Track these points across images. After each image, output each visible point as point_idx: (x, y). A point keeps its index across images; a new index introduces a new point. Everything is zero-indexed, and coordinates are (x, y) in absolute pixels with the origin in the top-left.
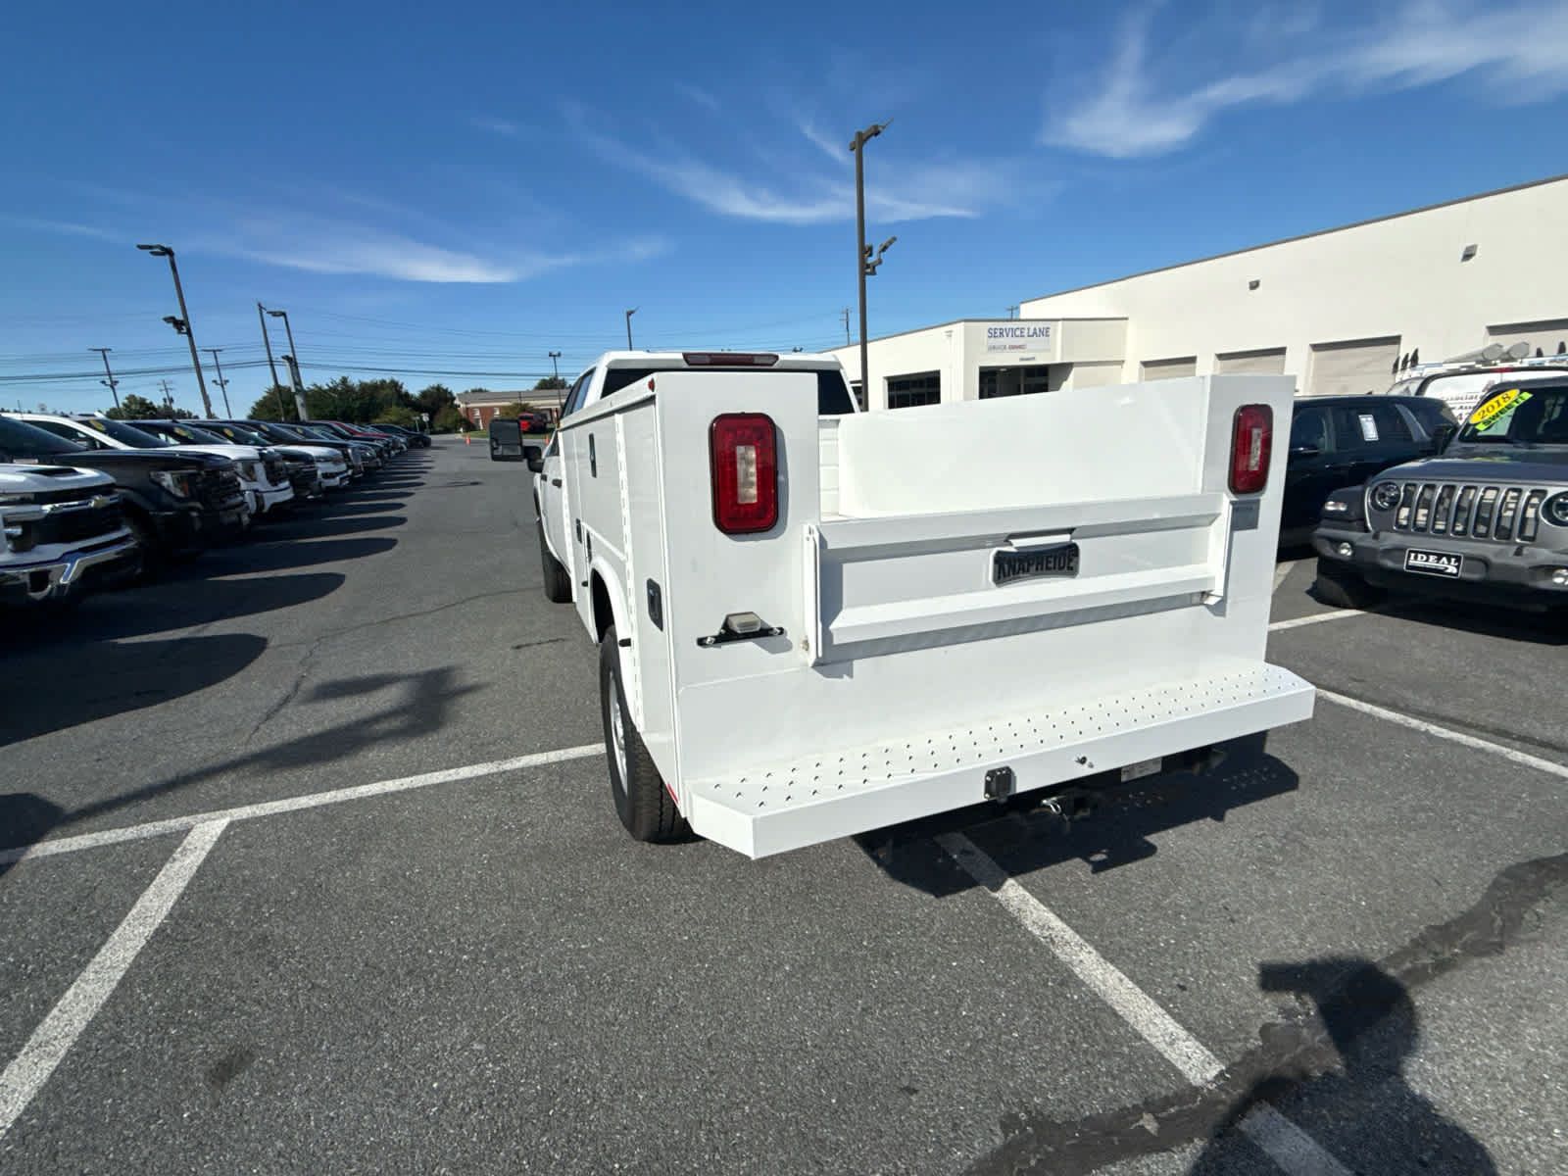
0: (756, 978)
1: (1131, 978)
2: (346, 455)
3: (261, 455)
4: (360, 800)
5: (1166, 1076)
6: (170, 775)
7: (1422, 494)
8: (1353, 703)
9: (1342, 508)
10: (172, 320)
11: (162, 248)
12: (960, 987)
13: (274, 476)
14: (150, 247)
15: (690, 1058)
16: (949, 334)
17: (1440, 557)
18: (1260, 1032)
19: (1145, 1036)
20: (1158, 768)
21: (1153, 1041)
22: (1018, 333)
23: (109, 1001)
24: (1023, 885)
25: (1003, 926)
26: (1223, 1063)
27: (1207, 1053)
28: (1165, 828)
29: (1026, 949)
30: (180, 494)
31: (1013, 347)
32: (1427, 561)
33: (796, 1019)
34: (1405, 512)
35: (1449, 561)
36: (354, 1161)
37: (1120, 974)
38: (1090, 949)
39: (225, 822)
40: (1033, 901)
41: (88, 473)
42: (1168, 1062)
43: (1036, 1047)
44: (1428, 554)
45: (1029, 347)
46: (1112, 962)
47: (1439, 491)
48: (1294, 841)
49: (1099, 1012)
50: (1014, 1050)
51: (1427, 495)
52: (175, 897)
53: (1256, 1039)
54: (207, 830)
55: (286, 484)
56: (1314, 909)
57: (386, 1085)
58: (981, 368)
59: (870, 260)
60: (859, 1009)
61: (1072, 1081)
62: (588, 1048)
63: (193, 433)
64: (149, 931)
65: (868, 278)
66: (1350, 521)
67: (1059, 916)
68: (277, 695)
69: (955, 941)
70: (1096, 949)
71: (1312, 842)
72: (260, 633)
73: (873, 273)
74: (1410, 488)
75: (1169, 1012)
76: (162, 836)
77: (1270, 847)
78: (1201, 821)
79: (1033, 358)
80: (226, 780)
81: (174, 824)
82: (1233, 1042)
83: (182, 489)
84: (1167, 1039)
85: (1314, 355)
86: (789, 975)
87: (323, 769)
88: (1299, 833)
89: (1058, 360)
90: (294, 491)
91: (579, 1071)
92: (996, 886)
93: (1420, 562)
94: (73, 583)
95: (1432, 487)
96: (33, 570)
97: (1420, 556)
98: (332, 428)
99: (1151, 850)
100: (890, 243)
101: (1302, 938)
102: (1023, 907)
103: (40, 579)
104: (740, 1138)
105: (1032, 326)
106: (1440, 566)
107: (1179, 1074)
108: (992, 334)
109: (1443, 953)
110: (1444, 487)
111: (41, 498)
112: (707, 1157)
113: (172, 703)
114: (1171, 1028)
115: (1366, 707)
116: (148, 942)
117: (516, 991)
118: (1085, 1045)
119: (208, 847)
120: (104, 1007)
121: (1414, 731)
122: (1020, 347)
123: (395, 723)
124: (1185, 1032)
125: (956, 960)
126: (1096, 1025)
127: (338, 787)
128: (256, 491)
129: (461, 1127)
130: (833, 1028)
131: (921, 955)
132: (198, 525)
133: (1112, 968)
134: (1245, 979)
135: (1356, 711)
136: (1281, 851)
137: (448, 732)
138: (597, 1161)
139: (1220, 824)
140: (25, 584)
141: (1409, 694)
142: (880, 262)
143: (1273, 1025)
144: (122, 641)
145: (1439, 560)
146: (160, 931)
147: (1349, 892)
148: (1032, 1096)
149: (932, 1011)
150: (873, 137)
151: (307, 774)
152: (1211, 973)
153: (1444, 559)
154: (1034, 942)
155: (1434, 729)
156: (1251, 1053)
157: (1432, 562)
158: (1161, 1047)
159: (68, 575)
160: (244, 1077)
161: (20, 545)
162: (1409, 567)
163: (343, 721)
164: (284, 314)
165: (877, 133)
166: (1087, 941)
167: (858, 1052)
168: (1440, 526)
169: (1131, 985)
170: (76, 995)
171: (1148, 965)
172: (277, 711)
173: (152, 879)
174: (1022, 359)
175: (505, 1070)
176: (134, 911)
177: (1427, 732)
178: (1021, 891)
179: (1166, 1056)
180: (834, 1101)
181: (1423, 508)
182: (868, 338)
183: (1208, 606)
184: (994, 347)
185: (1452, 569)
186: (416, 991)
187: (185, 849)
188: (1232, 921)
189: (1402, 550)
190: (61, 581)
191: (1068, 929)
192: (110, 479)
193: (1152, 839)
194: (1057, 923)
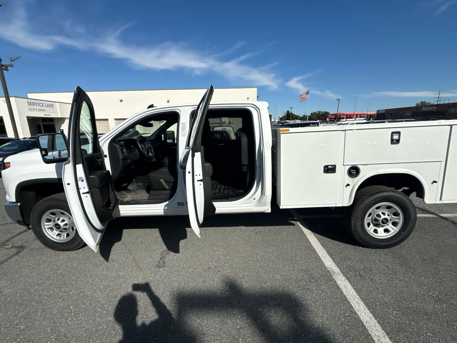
31: (41, 110)
45: (47, 111)
58: (28, 117)
65: (4, 71)
73: (7, 70)
79: (50, 115)
89: (60, 116)
100: (17, 58)
108: (29, 104)
122: (43, 110)
142: (12, 66)
174: (45, 115)
184: (32, 109)
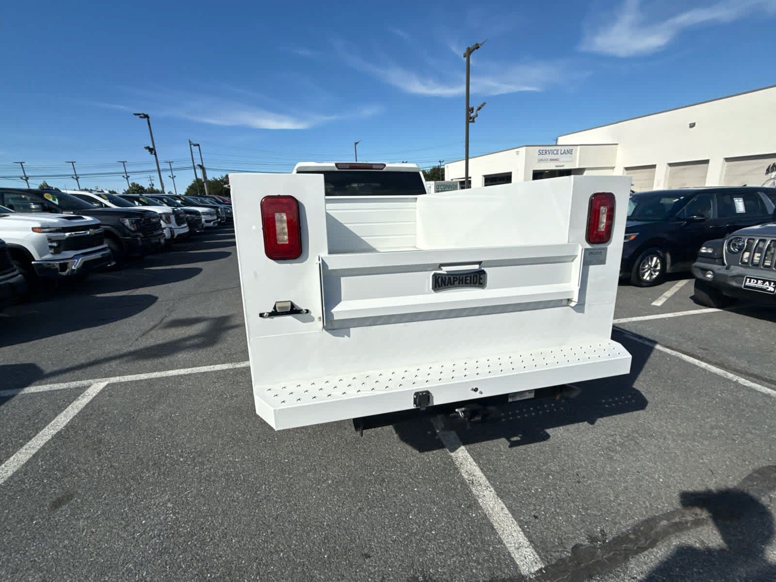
0: (312, 485)
1: (509, 508)
2: (218, 212)
3: (174, 211)
4: (167, 377)
5: (508, 566)
6: (93, 359)
7: (758, 244)
8: (696, 362)
9: (710, 251)
10: (148, 148)
11: (144, 115)
12: (414, 502)
13: (179, 221)
14: (139, 114)
15: (264, 523)
16: (518, 153)
17: (764, 281)
18: (573, 548)
19: (505, 542)
20: (532, 396)
21: (508, 545)
22: (555, 152)
23: (26, 463)
24: (468, 451)
25: (449, 471)
26: (544, 563)
27: (537, 556)
28: (558, 426)
29: (457, 486)
30: (133, 229)
31: (552, 160)
32: (756, 283)
33: (324, 509)
34: (747, 255)
35: (770, 284)
36: (94, 555)
37: (504, 506)
38: (492, 489)
39: (106, 383)
40: (471, 459)
41: (88, 218)
42: (512, 560)
43: (442, 541)
44: (757, 280)
45: (561, 160)
46: (501, 498)
47: (768, 243)
48: (632, 440)
49: (485, 526)
50: (430, 541)
51: (761, 245)
52: (72, 417)
53: (568, 552)
54: (97, 386)
55: (186, 225)
56: (629, 481)
57: (123, 519)
58: (534, 171)
59: (472, 115)
60: (357, 508)
61: (455, 562)
62: (219, 512)
63: (148, 200)
64: (55, 432)
65: (470, 124)
66: (715, 259)
67: (481, 469)
68: (152, 324)
69: (421, 477)
70: (495, 490)
71: (643, 441)
72: (156, 295)
73: (473, 121)
74: (751, 241)
75: (523, 530)
76: (78, 388)
77: (616, 442)
78: (581, 424)
79: (563, 166)
80: (114, 364)
81: (85, 382)
82: (555, 552)
83: (134, 227)
84: (516, 545)
85: (726, 164)
86: (330, 485)
87: (157, 361)
88: (637, 435)
89: (577, 167)
90: (190, 228)
91: (210, 524)
92: (453, 450)
93: (752, 283)
94: (78, 269)
95: (764, 241)
96: (62, 262)
97: (752, 280)
98: (215, 199)
99: (547, 437)
100: (483, 105)
101: (617, 497)
102: (464, 462)
103: (64, 267)
104: (273, 569)
105: (563, 148)
106: (764, 286)
107: (516, 567)
108: (541, 153)
109: (701, 515)
110: (772, 241)
111: (65, 230)
112: (253, 577)
113: (106, 326)
114: (521, 540)
115: (703, 365)
116: (52, 437)
117: (197, 479)
118: (469, 543)
119: (94, 395)
120: (23, 466)
121: (729, 381)
122: (556, 160)
123: (196, 341)
124: (528, 543)
125: (417, 487)
126: (480, 532)
127: (160, 370)
128: (171, 228)
129: (146, 545)
130: (340, 517)
131: (400, 482)
132: (140, 243)
133: (500, 501)
134: (574, 516)
135: (696, 366)
136: (622, 445)
137: (217, 347)
138: (201, 572)
139: (591, 426)
140: (57, 269)
141: (732, 359)
142: (477, 115)
143: (582, 545)
144: (98, 295)
145: (764, 283)
146: (59, 433)
147: (654, 473)
148: (430, 568)
149: (395, 513)
150: (476, 50)
151: (148, 363)
152: (556, 511)
153: (767, 283)
154: (463, 482)
155: (742, 381)
156: (562, 560)
157: (759, 284)
158: (511, 549)
159: (76, 265)
160: (64, 507)
161: (57, 251)
162: (745, 286)
163: (175, 338)
164: (198, 145)
165: (478, 48)
166: (492, 484)
167: (348, 531)
168: (768, 263)
169: (507, 512)
170: (14, 459)
171: (521, 502)
172: (148, 332)
173: (66, 408)
174: (556, 166)
175: (177, 519)
176: (53, 422)
177: (737, 382)
178: (466, 453)
179: (513, 555)
180: (326, 556)
181: (758, 252)
182: (470, 156)
183: (571, 307)
184: (542, 160)
185: (771, 289)
186: (154, 474)
187: (85, 395)
188: (579, 482)
189: (743, 276)
190: (73, 268)
191: (484, 477)
192: (98, 222)
193: (549, 431)
194: (478, 473)
